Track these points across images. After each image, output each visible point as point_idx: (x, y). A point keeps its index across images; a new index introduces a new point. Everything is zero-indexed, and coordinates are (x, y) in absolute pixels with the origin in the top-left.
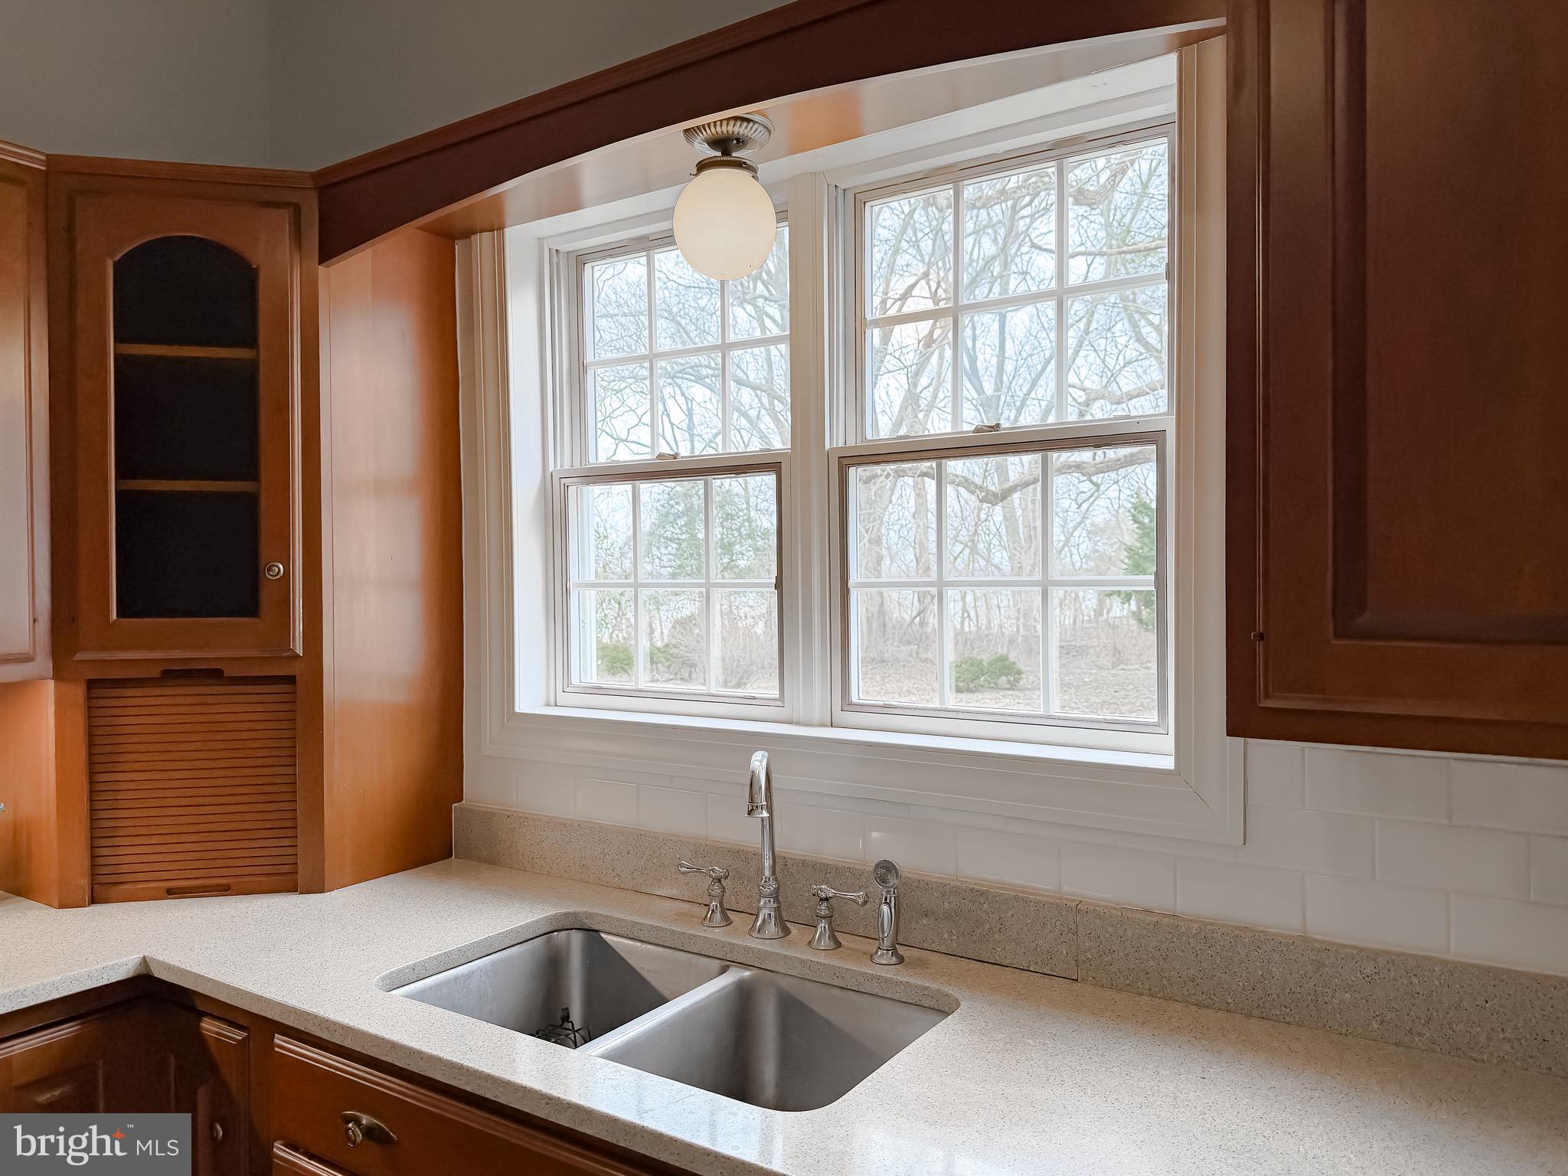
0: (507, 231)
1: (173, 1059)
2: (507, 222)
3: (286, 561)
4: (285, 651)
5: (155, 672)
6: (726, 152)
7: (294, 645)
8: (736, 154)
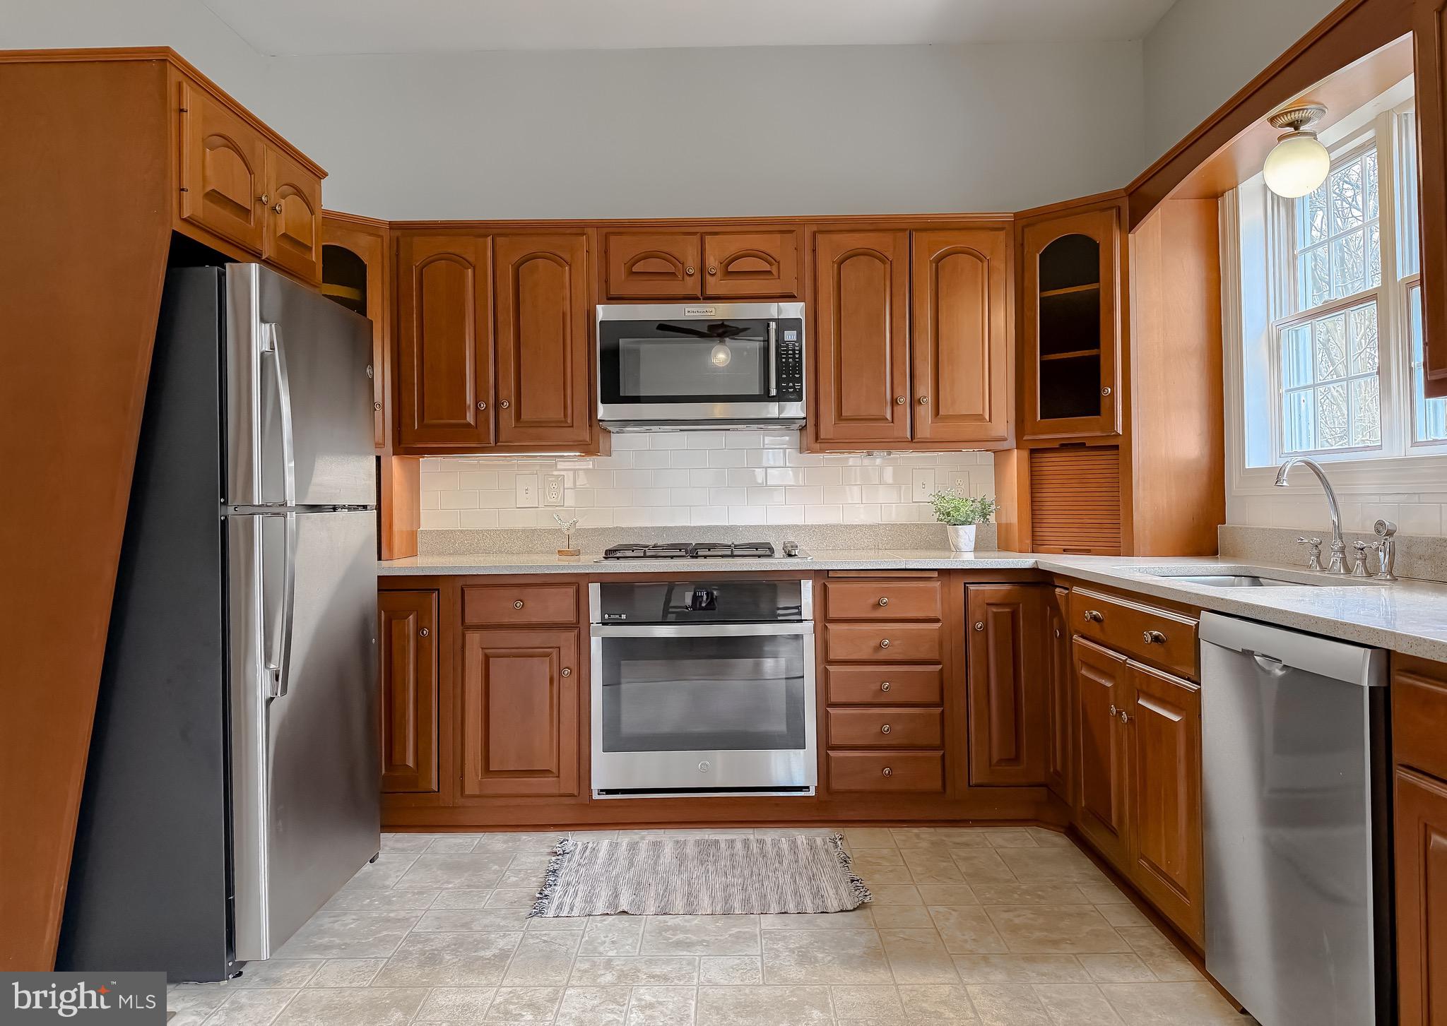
0: (1240, 187)
1: (1048, 608)
2: (1240, 181)
3: (1112, 386)
4: (1112, 432)
5: (1056, 445)
6: (1296, 128)
7: (1117, 428)
8: (1303, 128)
